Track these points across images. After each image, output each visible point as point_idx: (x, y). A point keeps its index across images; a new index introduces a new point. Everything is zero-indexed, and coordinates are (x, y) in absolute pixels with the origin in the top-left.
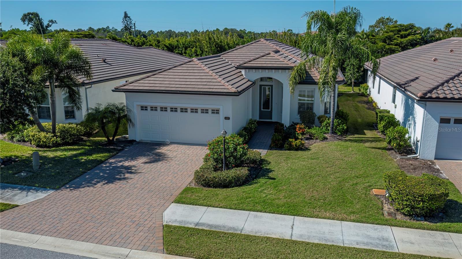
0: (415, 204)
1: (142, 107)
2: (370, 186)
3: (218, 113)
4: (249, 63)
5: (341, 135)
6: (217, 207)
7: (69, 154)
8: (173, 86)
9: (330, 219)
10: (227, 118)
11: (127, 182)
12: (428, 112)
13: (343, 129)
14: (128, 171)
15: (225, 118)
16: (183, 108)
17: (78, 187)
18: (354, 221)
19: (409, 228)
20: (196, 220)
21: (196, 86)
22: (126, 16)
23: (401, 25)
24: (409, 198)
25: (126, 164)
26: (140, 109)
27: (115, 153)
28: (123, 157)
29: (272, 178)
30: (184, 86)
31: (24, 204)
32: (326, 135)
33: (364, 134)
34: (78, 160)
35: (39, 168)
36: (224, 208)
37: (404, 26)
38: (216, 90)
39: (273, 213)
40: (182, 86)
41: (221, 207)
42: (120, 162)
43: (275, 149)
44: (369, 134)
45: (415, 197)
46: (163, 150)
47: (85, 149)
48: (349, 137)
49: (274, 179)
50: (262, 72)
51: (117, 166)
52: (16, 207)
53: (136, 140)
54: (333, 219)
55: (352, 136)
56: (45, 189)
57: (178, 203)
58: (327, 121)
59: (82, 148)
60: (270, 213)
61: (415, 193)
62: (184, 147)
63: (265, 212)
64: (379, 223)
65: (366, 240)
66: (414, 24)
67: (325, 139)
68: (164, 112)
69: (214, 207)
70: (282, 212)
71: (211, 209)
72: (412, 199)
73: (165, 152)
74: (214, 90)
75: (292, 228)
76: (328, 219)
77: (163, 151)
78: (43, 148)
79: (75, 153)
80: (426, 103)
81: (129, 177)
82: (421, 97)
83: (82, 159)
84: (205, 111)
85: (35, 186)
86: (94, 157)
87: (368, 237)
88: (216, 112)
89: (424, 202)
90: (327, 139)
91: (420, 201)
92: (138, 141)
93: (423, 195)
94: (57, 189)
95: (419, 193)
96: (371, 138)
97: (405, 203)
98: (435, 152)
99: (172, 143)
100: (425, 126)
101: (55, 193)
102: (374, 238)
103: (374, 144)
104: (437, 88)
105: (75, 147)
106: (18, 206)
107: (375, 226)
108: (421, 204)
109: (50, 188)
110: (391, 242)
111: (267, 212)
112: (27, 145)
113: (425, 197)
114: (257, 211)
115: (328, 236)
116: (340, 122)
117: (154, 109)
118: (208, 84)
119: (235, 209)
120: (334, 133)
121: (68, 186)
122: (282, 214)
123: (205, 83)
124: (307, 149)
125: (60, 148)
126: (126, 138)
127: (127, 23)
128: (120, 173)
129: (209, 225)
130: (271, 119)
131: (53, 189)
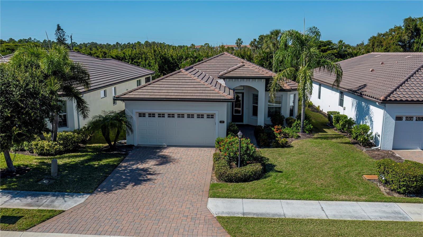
0: (410, 184)
1: (139, 114)
2: (360, 173)
3: (213, 118)
4: (229, 73)
5: (309, 134)
6: (250, 198)
7: (77, 160)
8: (172, 94)
9: (347, 201)
10: (222, 122)
11: (154, 182)
12: (387, 112)
13: (310, 128)
14: (147, 173)
15: (220, 121)
16: (189, 114)
17: (109, 190)
18: (366, 201)
19: (409, 203)
20: (241, 211)
21: (194, 94)
22: (59, 28)
23: (321, 42)
24: (405, 180)
25: (141, 166)
26: (138, 116)
27: (122, 157)
28: (132, 160)
29: (279, 171)
30: (183, 94)
31: (69, 208)
32: (298, 134)
33: (325, 132)
34: (92, 166)
35: (58, 175)
36: (257, 199)
37: (323, 42)
38: (214, 98)
39: (300, 199)
40: (181, 94)
41: (254, 198)
42: (133, 165)
43: (264, 147)
44: (330, 132)
45: (410, 178)
46: (166, 152)
47: (89, 155)
48: (316, 136)
49: (282, 172)
50: (240, 81)
51: (132, 169)
52: (63, 212)
53: (134, 145)
54: (349, 201)
55: (317, 134)
56: (79, 194)
57: (214, 197)
58: (297, 122)
59: (87, 155)
60: (297, 200)
61: (411, 175)
62: (182, 149)
63: (293, 199)
64: (386, 201)
65: (385, 215)
66: (332, 41)
67: (299, 137)
68: (161, 118)
69: (247, 198)
70: (307, 198)
71: (245, 200)
72: (407, 180)
73: (169, 155)
74: (211, 98)
75: (323, 210)
76: (346, 201)
77: (166, 154)
78: (46, 156)
79: (83, 159)
80: (385, 105)
81: (152, 178)
82: (383, 100)
83: (95, 164)
84: (200, 116)
85: (67, 192)
86: (104, 162)
87: (384, 212)
88: (211, 116)
89: (417, 181)
90: (300, 137)
91: (414, 181)
92: (136, 146)
93: (417, 176)
94: (91, 193)
95: (414, 175)
96: (334, 135)
97: (402, 183)
98: (392, 144)
99: (169, 146)
100: (385, 124)
101: (90, 197)
102: (389, 212)
103: (339, 140)
104: (392, 93)
105: (78, 154)
106: (64, 211)
107: (384, 204)
108: (415, 183)
109: (83, 193)
110: (403, 214)
111: (295, 199)
112: (26, 154)
113: (418, 177)
114: (286, 199)
115: (356, 215)
116: (307, 123)
117: (152, 115)
118: (204, 92)
119: (267, 199)
120: (304, 132)
121: (99, 190)
122: (308, 199)
123: (201, 92)
124: (289, 146)
125: (63, 155)
126: (121, 143)
127: (60, 35)
128: (140, 175)
129: (254, 214)
130: (243, 122)
131: (88, 193)
